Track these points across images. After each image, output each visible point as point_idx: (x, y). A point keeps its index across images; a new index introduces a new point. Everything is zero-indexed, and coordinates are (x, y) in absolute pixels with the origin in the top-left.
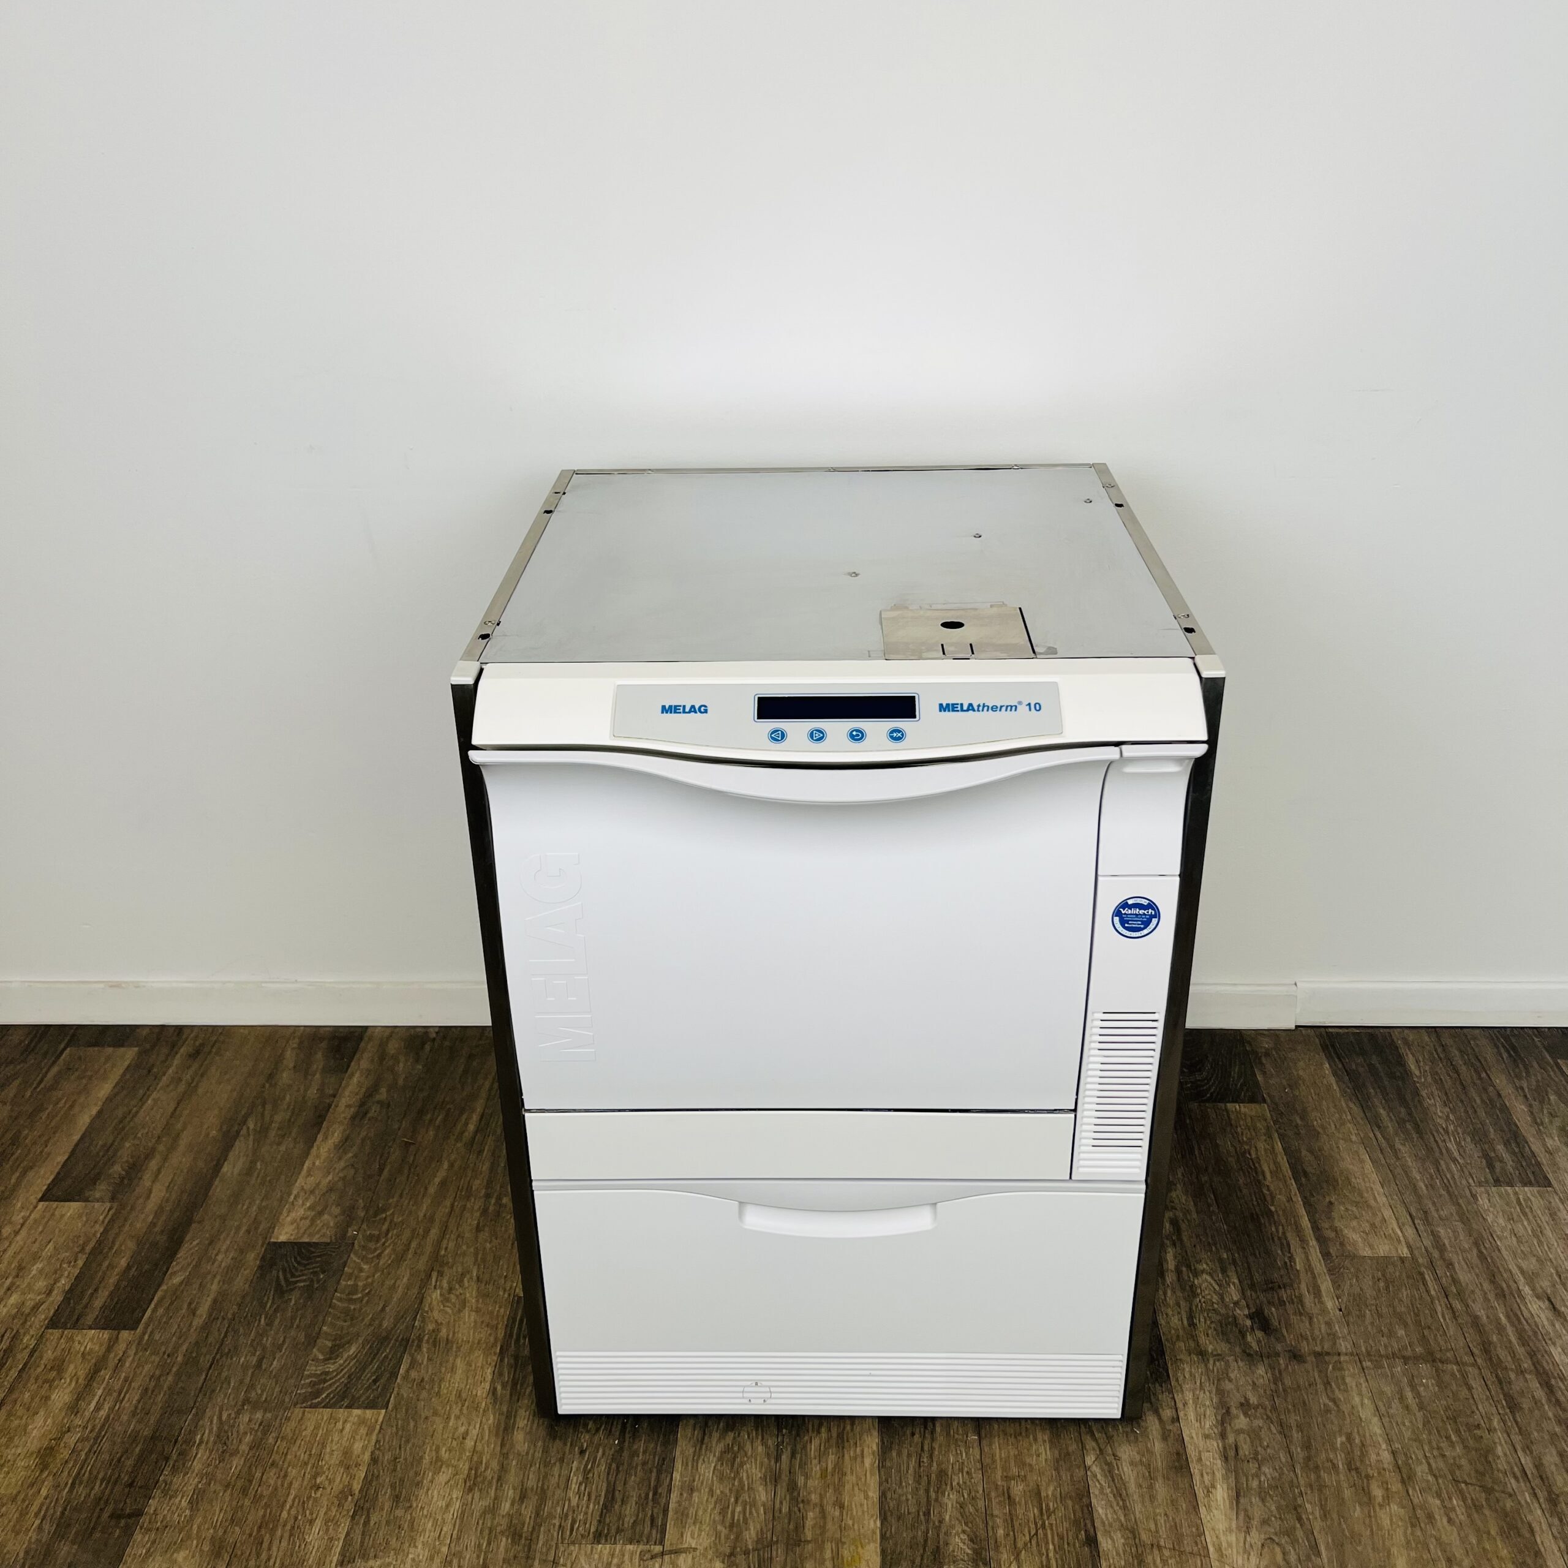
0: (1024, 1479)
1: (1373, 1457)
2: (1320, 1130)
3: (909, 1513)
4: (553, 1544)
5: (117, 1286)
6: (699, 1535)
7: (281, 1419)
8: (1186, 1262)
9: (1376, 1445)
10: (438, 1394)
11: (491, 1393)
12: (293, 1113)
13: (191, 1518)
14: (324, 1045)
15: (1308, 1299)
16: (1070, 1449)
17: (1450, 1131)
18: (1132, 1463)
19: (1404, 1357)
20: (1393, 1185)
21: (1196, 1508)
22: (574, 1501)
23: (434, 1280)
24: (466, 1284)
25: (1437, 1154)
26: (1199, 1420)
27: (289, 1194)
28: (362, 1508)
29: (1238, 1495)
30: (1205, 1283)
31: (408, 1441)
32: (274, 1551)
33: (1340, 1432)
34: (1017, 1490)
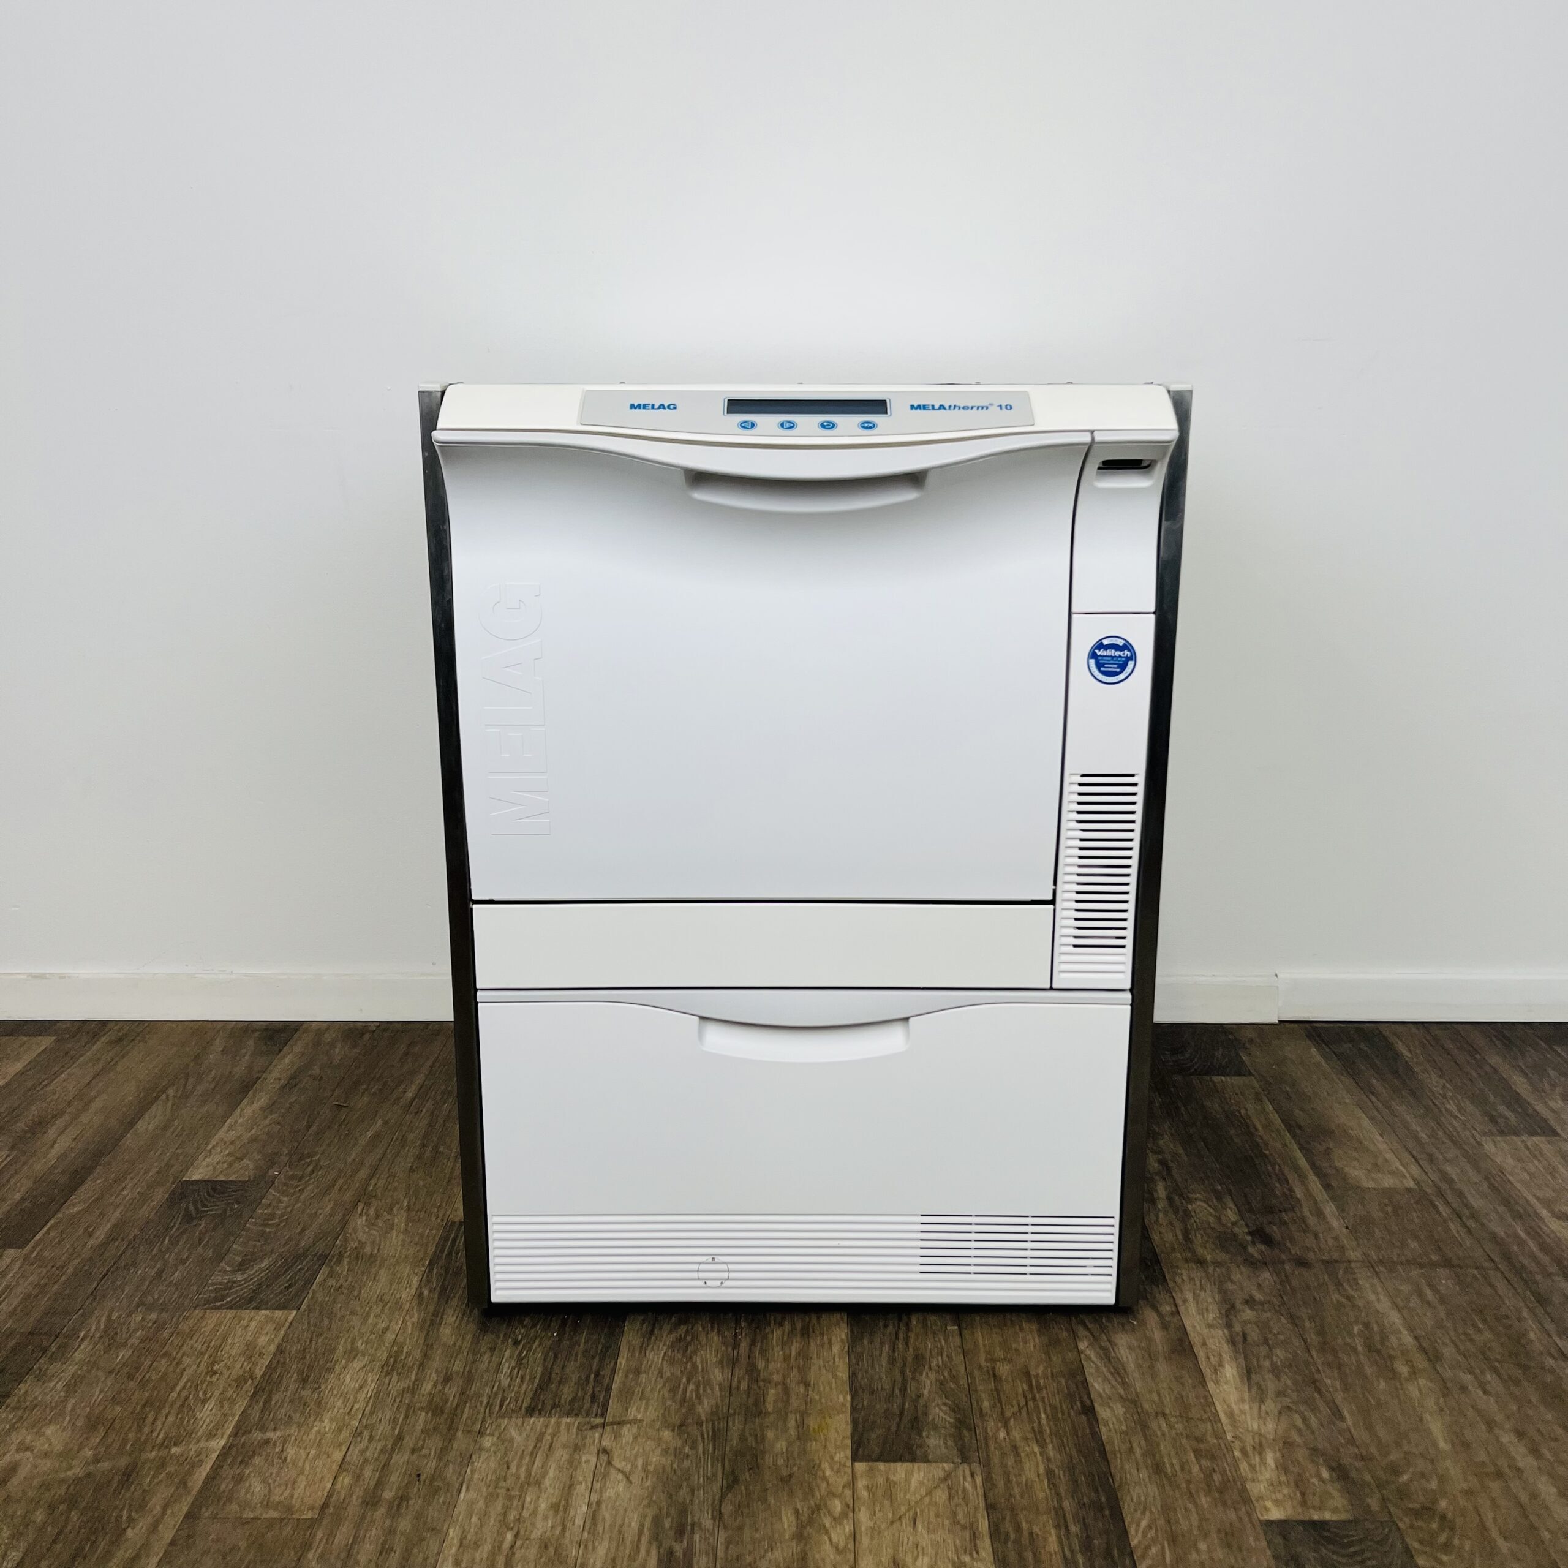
0: (1010, 1361)
1: (1395, 1342)
2: (1312, 1095)
3: (882, 1389)
4: (480, 1417)
6: (646, 1409)
8: (1178, 1194)
9: (1397, 1332)
10: (358, 1297)
11: (416, 1297)
12: (217, 1084)
13: (65, 1400)
14: (257, 1034)
15: (1312, 1221)
16: (1061, 1337)
17: (1448, 1096)
18: (1130, 1348)
21: (1203, 1383)
22: (506, 1382)
23: (359, 1209)
25: (1437, 1114)
26: (1201, 1313)
27: (207, 1144)
28: (264, 1389)
29: (1248, 1372)
30: (1201, 1209)
31: (321, 1335)
32: (159, 1424)
33: (1356, 1322)
34: (1003, 1370)
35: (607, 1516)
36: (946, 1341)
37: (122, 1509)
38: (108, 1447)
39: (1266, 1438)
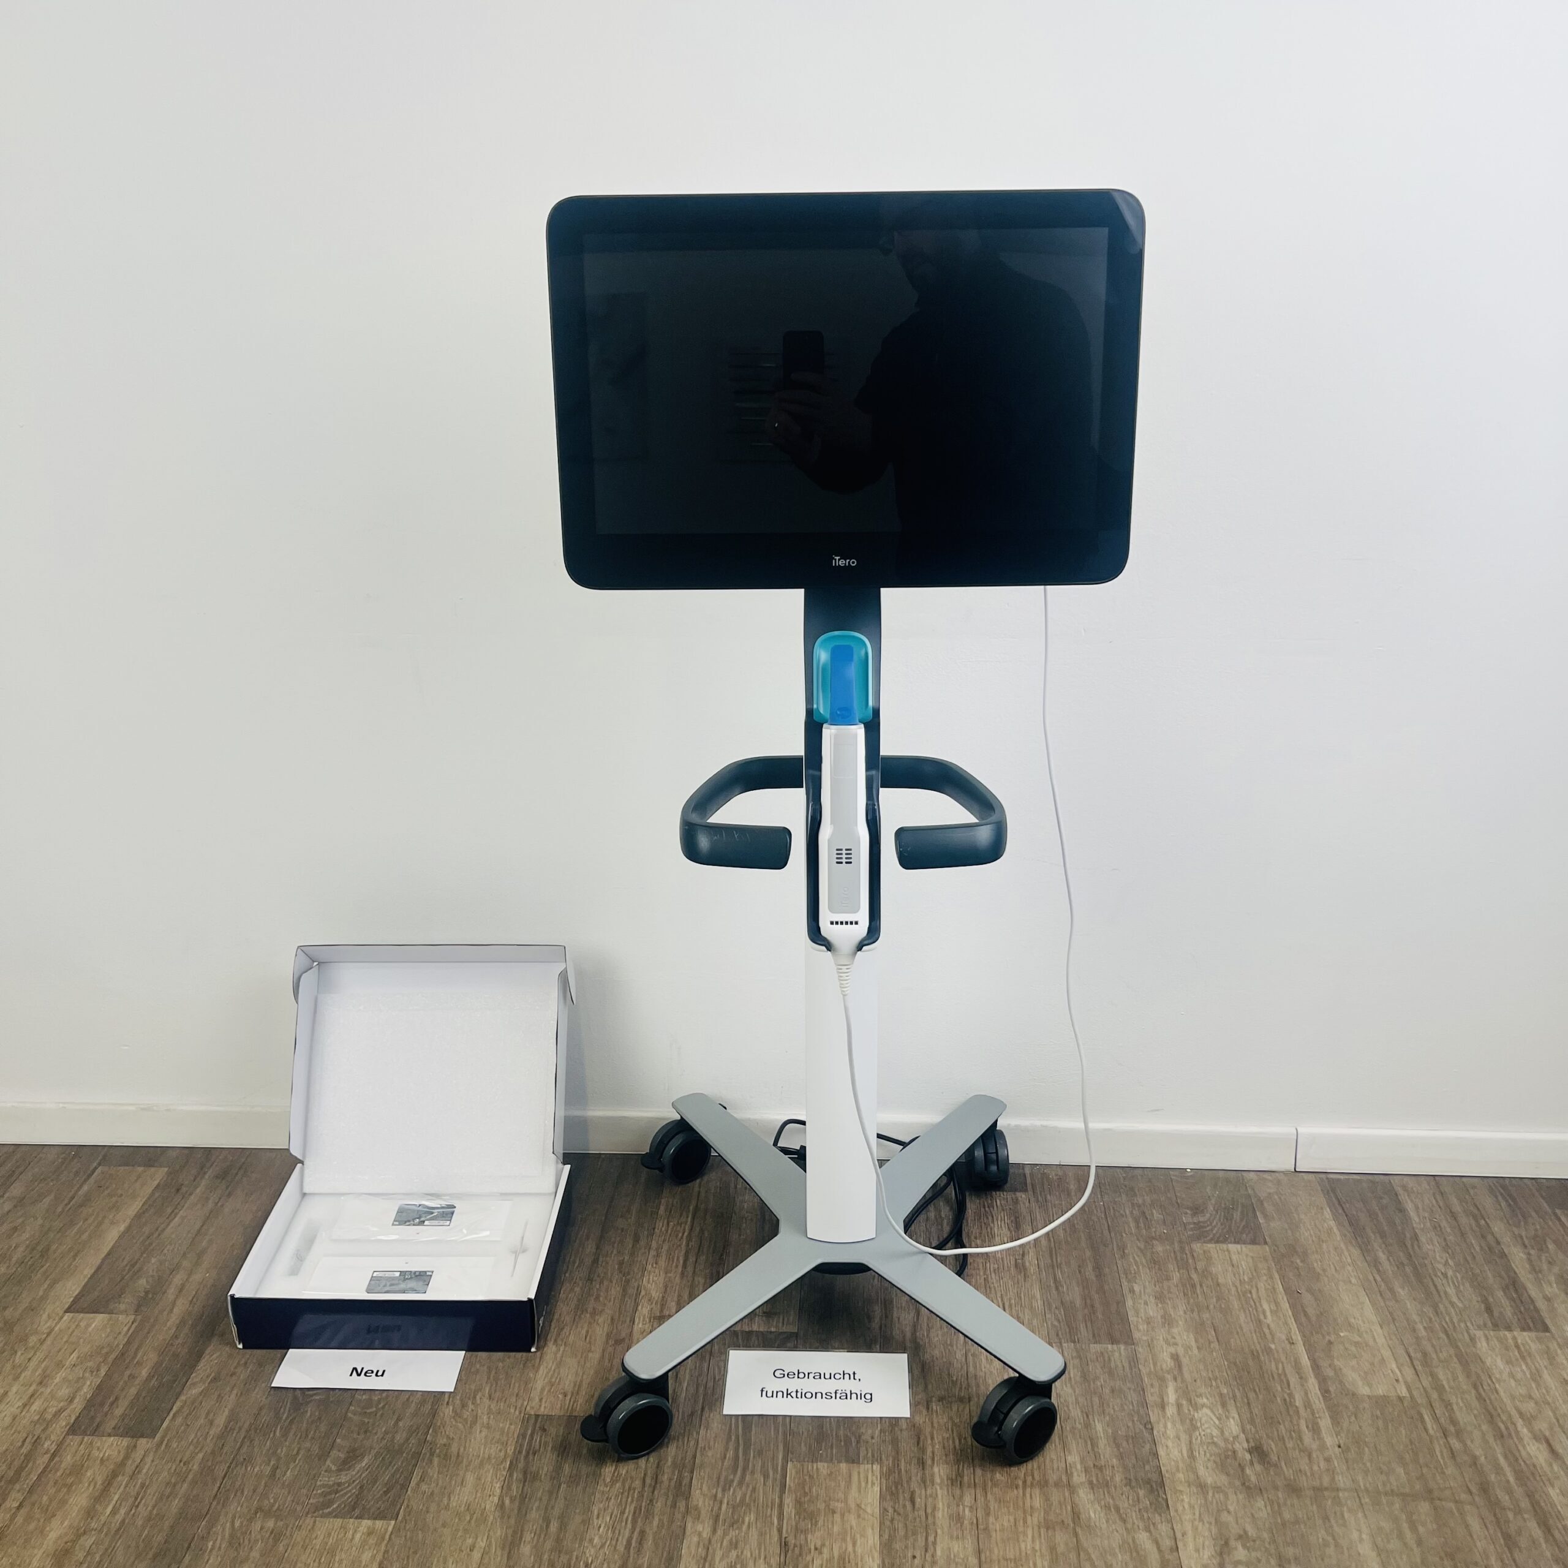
2: (1321, 1272)
5: (138, 1395)
7: (292, 1528)
8: (1186, 1396)
10: (447, 1508)
11: (498, 1508)
15: (1308, 1436)
17: (1449, 1275)
19: (1402, 1494)
20: (1392, 1326)
24: (479, 1402)
25: (1437, 1298)
26: (1197, 1550)
30: (1206, 1417)
31: (415, 1553)
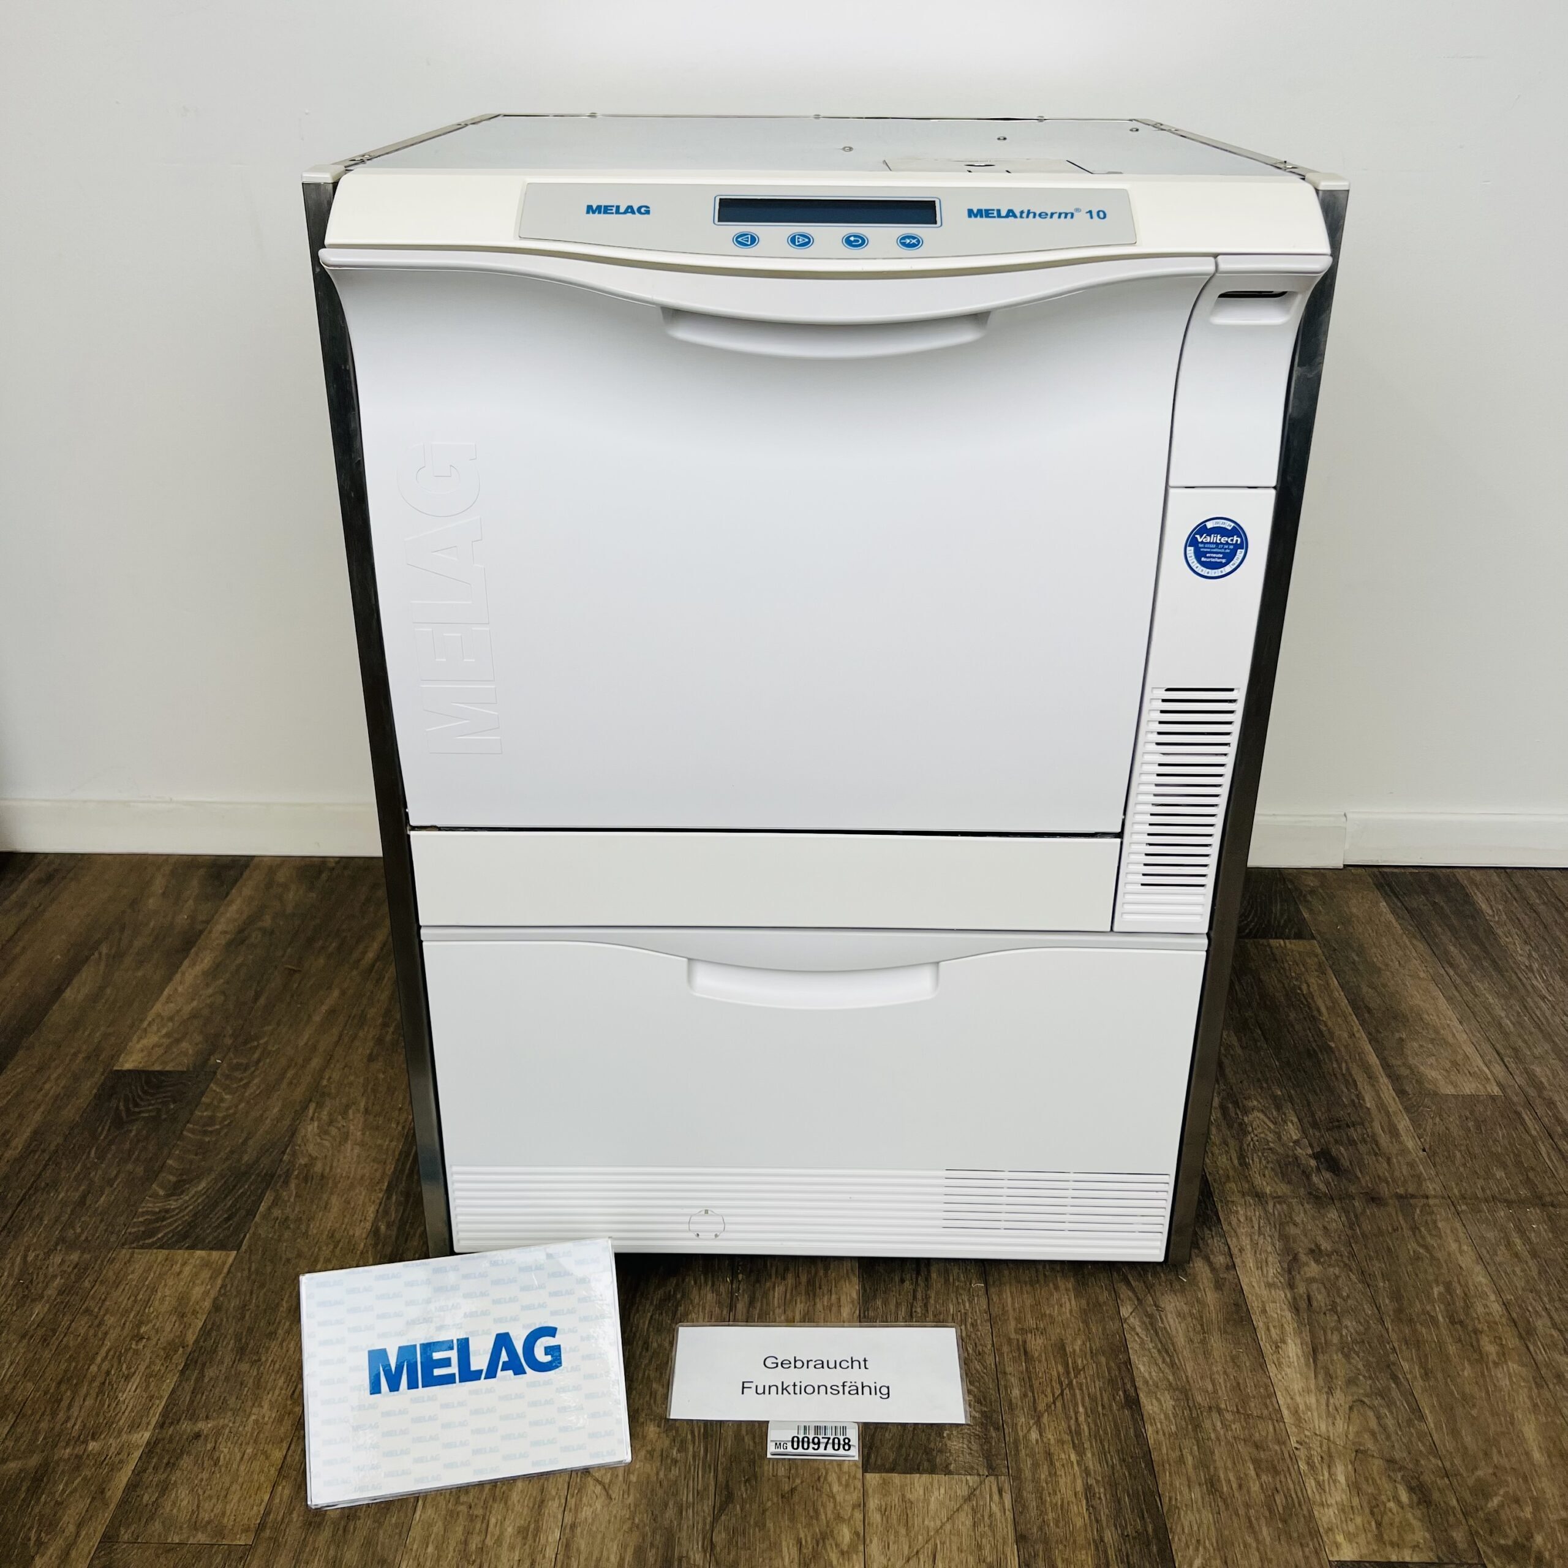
0: (1043, 1332)
1: (1480, 1309)
2: (1381, 967)
7: (102, 1262)
9: (1483, 1295)
10: (306, 1235)
11: (372, 1235)
12: (156, 939)
14: (202, 872)
15: (1384, 1139)
16: (1101, 1299)
17: (1535, 969)
18: (1179, 1315)
19: (1506, 1201)
20: (1474, 1022)
21: (1263, 1366)
23: (311, 1111)
24: (351, 1117)
26: (1260, 1267)
27: (142, 1021)
28: (196, 1362)
29: (1315, 1351)
30: (1258, 1121)
31: (262, 1286)
32: (75, 1411)
33: (1437, 1281)
34: (1036, 1344)
35: (583, 1547)
36: (970, 1302)
37: (30, 1529)
38: (17, 1440)
39: (1334, 1443)
